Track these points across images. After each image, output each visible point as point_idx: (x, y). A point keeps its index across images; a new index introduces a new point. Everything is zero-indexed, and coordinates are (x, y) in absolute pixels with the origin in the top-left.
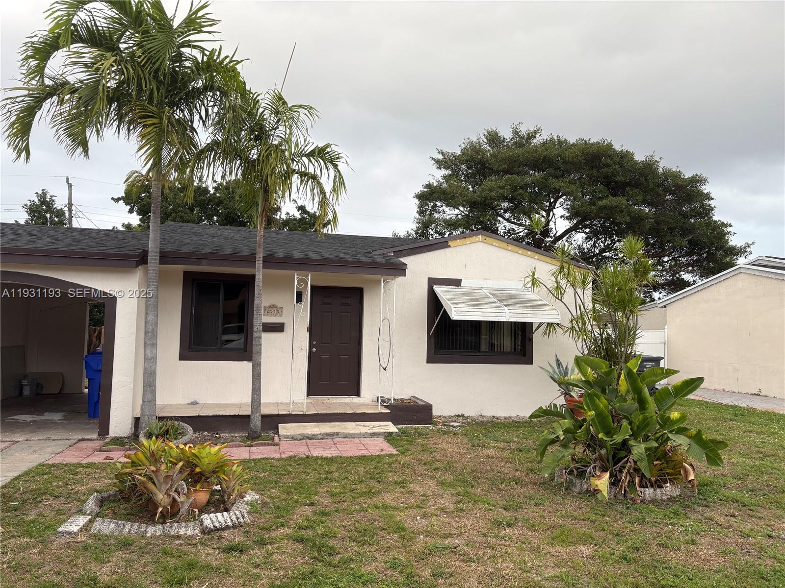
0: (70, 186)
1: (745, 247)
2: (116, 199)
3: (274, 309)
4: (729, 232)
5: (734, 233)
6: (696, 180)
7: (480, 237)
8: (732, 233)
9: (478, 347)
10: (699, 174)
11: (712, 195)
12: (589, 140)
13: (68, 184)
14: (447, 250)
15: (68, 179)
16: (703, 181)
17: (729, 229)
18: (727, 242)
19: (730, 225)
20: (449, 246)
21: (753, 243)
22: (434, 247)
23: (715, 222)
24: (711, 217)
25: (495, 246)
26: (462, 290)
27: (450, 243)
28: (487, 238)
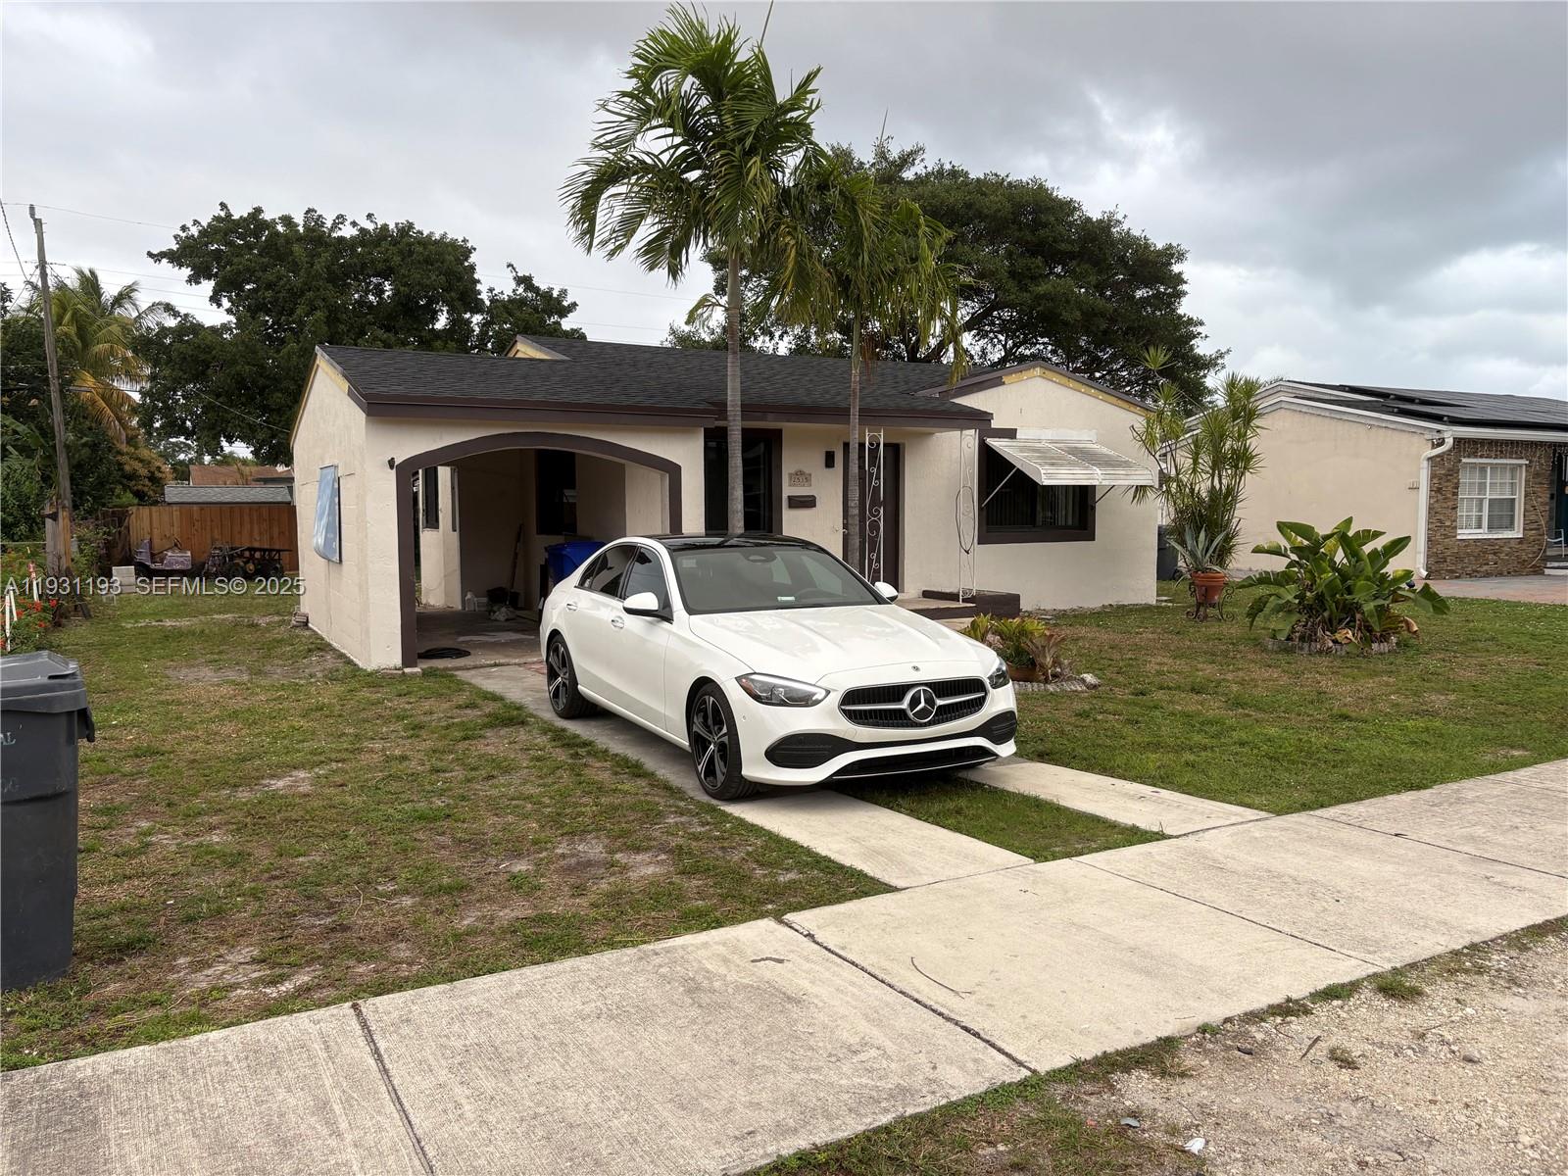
0: (38, 224)
1: (1217, 358)
2: (155, 255)
3: (801, 477)
4: (1199, 334)
5: (1206, 337)
6: (1171, 254)
7: (1038, 369)
8: (1203, 335)
9: (1033, 522)
10: (1174, 244)
11: (1185, 277)
12: (1007, 176)
13: (35, 220)
14: (1000, 389)
15: (32, 208)
16: (1181, 257)
17: (1199, 329)
18: (1192, 348)
19: (1202, 324)
20: (1004, 383)
21: (1228, 351)
22: (986, 384)
23: (1180, 317)
24: (1174, 310)
25: (1055, 382)
26: (1019, 444)
27: (1004, 379)
28: (1047, 372)
